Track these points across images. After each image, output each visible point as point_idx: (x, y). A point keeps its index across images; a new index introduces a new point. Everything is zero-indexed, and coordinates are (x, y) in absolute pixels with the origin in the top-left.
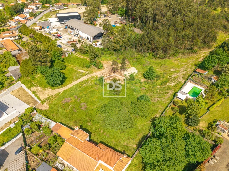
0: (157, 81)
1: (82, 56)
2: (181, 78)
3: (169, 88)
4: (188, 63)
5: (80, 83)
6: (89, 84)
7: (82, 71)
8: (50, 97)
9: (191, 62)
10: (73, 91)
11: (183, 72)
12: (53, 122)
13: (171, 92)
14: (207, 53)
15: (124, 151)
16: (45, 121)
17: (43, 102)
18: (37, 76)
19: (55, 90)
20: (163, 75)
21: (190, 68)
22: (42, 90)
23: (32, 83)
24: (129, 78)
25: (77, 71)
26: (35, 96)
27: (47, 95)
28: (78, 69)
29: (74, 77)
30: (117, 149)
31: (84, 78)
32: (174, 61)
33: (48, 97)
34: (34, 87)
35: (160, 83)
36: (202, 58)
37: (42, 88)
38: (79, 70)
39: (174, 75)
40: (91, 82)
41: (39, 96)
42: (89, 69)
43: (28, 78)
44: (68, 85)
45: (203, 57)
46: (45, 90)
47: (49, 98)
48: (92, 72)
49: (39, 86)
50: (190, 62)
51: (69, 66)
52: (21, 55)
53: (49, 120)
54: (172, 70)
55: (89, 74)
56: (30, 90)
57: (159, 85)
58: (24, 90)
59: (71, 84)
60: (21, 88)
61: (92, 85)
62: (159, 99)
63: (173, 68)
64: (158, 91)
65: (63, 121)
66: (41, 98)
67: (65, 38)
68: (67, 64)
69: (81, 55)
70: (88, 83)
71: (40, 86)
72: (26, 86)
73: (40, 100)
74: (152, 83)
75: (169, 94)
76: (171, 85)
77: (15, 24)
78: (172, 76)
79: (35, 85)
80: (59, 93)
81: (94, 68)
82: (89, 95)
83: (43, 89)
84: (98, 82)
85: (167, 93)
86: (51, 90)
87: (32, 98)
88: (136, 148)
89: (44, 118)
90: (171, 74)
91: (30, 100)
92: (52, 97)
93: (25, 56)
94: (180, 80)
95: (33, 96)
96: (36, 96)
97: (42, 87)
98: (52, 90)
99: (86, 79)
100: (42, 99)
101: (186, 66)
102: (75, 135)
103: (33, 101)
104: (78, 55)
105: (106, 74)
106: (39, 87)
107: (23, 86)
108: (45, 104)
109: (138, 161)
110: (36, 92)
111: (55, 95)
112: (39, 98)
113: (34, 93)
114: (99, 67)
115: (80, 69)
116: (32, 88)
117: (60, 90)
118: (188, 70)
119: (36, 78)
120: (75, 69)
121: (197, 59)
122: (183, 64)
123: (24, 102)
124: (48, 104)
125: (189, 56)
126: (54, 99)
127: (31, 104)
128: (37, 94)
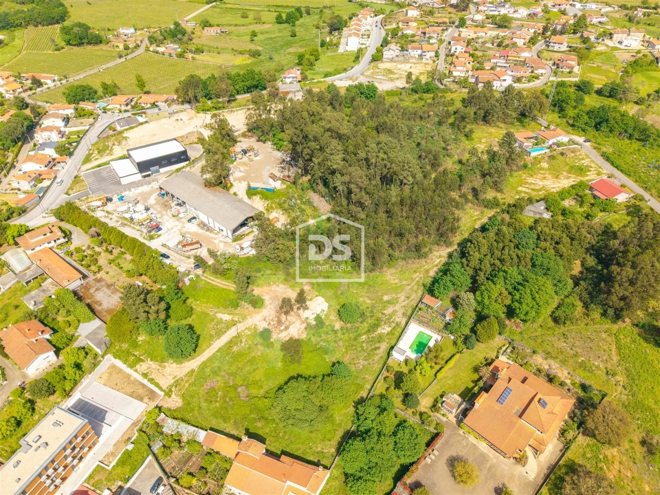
0: (362, 325)
1: (218, 281)
2: (401, 315)
3: (380, 339)
4: (413, 280)
5: (227, 343)
6: (243, 345)
7: (226, 317)
8: (177, 380)
9: (417, 279)
10: (217, 364)
11: (404, 301)
12: (200, 430)
13: (384, 346)
14: (444, 257)
15: (319, 460)
16: (186, 431)
17: (168, 393)
18: (140, 338)
19: (183, 365)
20: (372, 312)
21: (416, 292)
22: (158, 367)
23: (134, 354)
24: (314, 323)
25: (216, 318)
26: (149, 383)
27: (171, 378)
28: (216, 312)
29: (213, 332)
30: (308, 458)
31: (232, 333)
32: (390, 276)
33: (174, 380)
34: (141, 363)
35: (366, 329)
36: (435, 269)
37: (157, 363)
38: (219, 315)
39: (388, 311)
40: (246, 341)
41: (156, 381)
42: (237, 311)
43: (123, 345)
44: (205, 350)
45: (436, 265)
46: (165, 367)
47: (177, 383)
48: (244, 318)
49: (149, 359)
50: (415, 278)
51: (198, 305)
52: (89, 290)
53: (192, 429)
54: (386, 298)
55: (240, 322)
56: (136, 371)
57: (365, 333)
58: (120, 370)
59: (211, 348)
60: (114, 367)
61: (249, 348)
62: (366, 363)
63: (387, 294)
64: (364, 345)
65: (215, 423)
66: (161, 385)
67: (168, 229)
68: (192, 302)
69: (216, 278)
70: (241, 342)
71: (151, 360)
72: (125, 363)
73: (161, 389)
74: (353, 330)
75: (381, 350)
76: (383, 331)
77: (31, 187)
78: (385, 312)
79: (142, 358)
80: (193, 371)
81: (247, 308)
82: (248, 368)
83: (160, 366)
84: (259, 340)
85: (379, 348)
86: (175, 365)
87: (144, 386)
88: (335, 454)
89: (183, 425)
90: (384, 308)
91: (141, 391)
92: (182, 380)
93: (97, 290)
94: (398, 320)
95: (145, 382)
96: (151, 381)
97: (157, 361)
98: (178, 366)
99: (235, 334)
100: (165, 386)
101: (409, 287)
102: (245, 450)
103: (148, 392)
104: (210, 279)
105: (271, 318)
106: (151, 363)
107: (119, 363)
108: (173, 396)
109: (339, 473)
110: (148, 373)
111: (187, 375)
112: (157, 385)
113: (145, 375)
114: (256, 303)
115: (219, 312)
116: (138, 367)
117: (194, 364)
118: (412, 298)
119: (140, 343)
120: (211, 314)
121: (427, 271)
122: (404, 282)
123: (130, 396)
124: (178, 395)
125: (414, 264)
126: (187, 385)
127: (146, 400)
128: (151, 377)
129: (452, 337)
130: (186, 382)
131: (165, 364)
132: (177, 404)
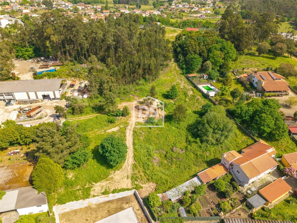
0: (180, 96)
3: (194, 96)
7: (115, 129)
8: (132, 177)
9: (175, 73)
11: (182, 82)
14: (174, 63)
17: (138, 187)
18: (69, 177)
19: (123, 167)
21: (181, 77)
22: (108, 182)
23: (78, 190)
25: (109, 133)
26: (116, 194)
27: (125, 179)
28: (105, 131)
31: (129, 133)
32: (164, 78)
33: (130, 179)
34: (92, 189)
35: (184, 97)
37: (103, 181)
38: (109, 131)
40: (143, 131)
41: (119, 188)
43: (60, 191)
45: (176, 66)
46: (112, 178)
47: (134, 178)
49: (94, 183)
55: (127, 126)
56: (94, 196)
66: (126, 187)
70: (141, 133)
71: (96, 182)
73: (128, 189)
74: (180, 100)
76: (191, 93)
78: (181, 88)
79: (86, 187)
80: (134, 165)
81: (121, 119)
83: (108, 180)
85: (198, 99)
86: (117, 172)
90: (179, 87)
92: (135, 174)
95: (111, 197)
96: (115, 191)
97: (103, 179)
98: (121, 170)
100: (129, 186)
101: (176, 77)
106: (98, 184)
108: (143, 186)
110: (106, 190)
111: (133, 169)
112: (123, 190)
113: (105, 193)
115: (107, 130)
116: (92, 193)
117: (129, 162)
118: (183, 79)
119: (73, 179)
120: (103, 133)
121: (175, 69)
122: (172, 77)
123: (109, 215)
124: (145, 183)
125: (167, 70)
126: (142, 174)
127: (125, 206)
128: (112, 190)
129: (214, 81)
130: (139, 172)
131: (110, 176)
132: (152, 187)
